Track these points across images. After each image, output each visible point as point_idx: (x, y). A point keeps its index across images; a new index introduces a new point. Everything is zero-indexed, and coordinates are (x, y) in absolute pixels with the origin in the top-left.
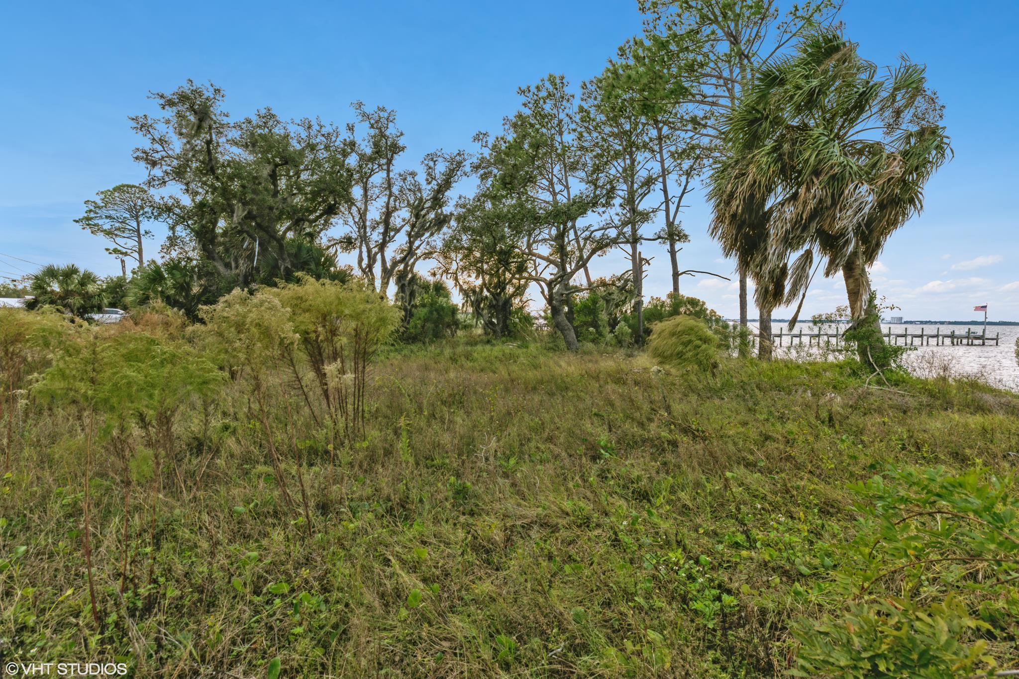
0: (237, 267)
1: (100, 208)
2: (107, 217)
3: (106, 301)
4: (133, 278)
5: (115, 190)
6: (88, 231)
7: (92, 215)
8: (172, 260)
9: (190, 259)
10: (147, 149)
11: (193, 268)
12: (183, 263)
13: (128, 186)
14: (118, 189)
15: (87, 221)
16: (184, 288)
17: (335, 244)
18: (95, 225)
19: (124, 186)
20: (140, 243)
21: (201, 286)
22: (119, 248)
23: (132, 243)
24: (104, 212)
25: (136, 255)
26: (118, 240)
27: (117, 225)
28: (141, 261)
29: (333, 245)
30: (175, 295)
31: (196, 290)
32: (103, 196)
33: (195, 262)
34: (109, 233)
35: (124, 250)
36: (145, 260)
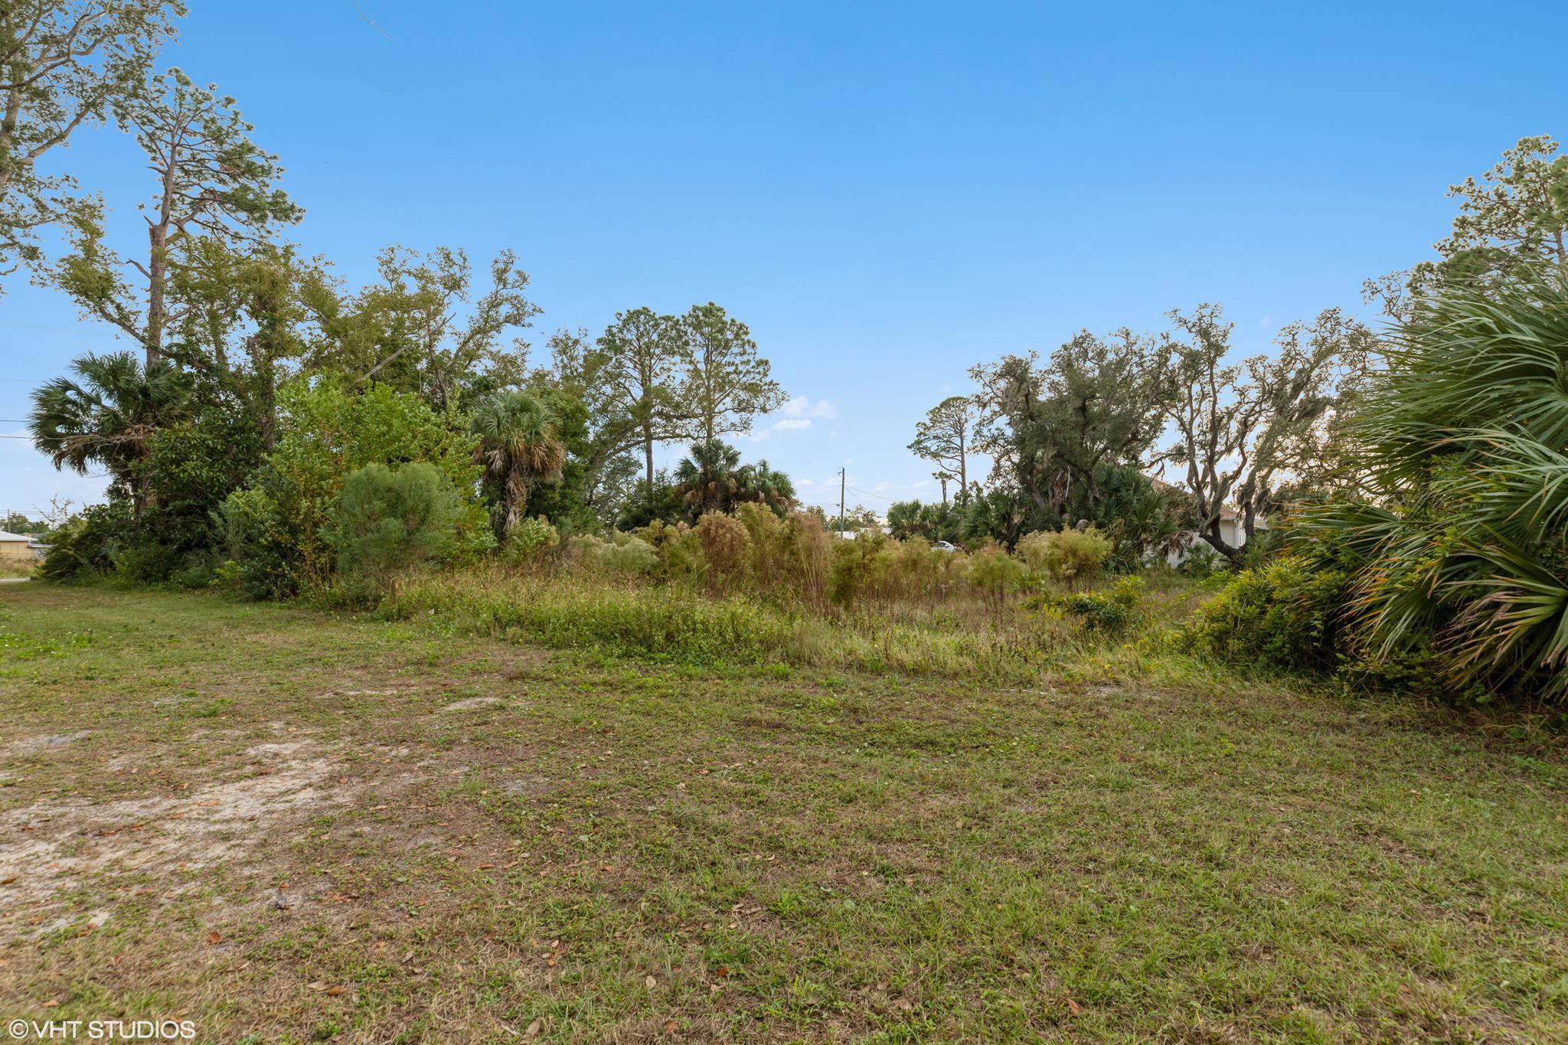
0: (1053, 496)
1: (928, 428)
2: (934, 437)
3: (940, 534)
4: (956, 504)
5: (942, 406)
6: (918, 455)
7: (922, 438)
8: (996, 489)
9: (1011, 487)
10: (979, 394)
11: (1015, 496)
12: (1006, 492)
13: (953, 399)
14: (946, 404)
15: (918, 446)
16: (1006, 518)
17: (1161, 459)
18: (924, 448)
19: (949, 400)
20: (963, 462)
21: (1022, 514)
22: (945, 471)
23: (955, 464)
24: (932, 433)
25: (959, 477)
26: (944, 461)
27: (943, 444)
28: (964, 484)
29: (1157, 461)
30: (998, 526)
31: (1017, 519)
32: (931, 416)
33: (1016, 491)
34: (935, 455)
35: (948, 473)
36: (967, 483)
